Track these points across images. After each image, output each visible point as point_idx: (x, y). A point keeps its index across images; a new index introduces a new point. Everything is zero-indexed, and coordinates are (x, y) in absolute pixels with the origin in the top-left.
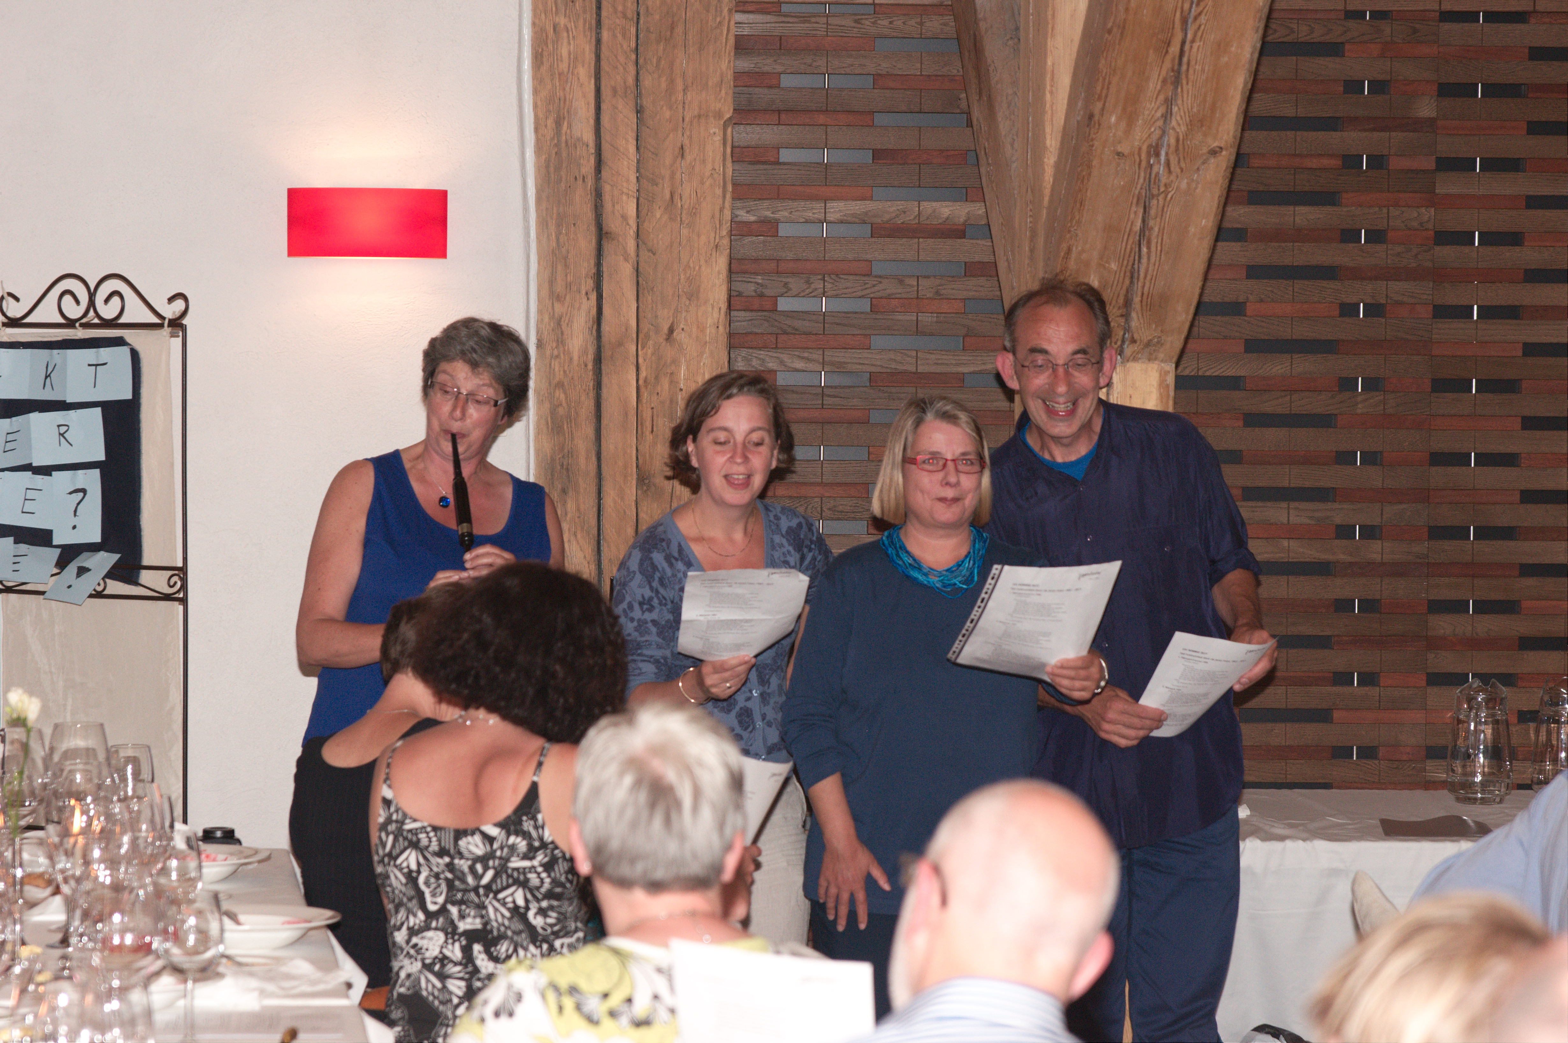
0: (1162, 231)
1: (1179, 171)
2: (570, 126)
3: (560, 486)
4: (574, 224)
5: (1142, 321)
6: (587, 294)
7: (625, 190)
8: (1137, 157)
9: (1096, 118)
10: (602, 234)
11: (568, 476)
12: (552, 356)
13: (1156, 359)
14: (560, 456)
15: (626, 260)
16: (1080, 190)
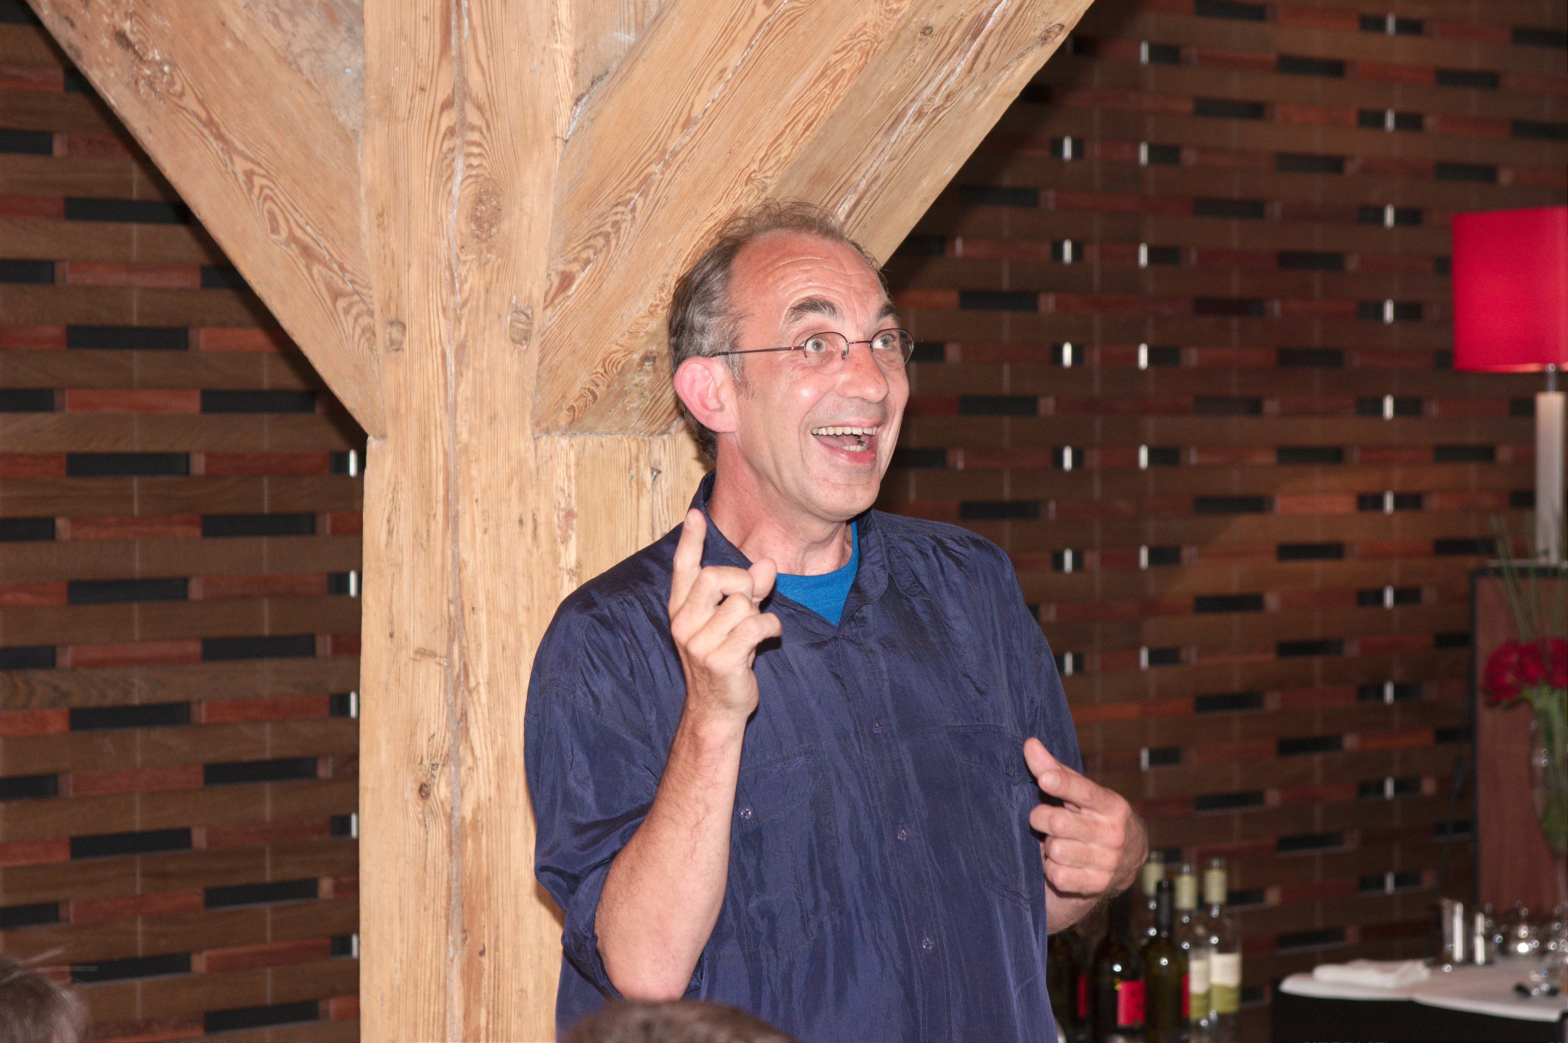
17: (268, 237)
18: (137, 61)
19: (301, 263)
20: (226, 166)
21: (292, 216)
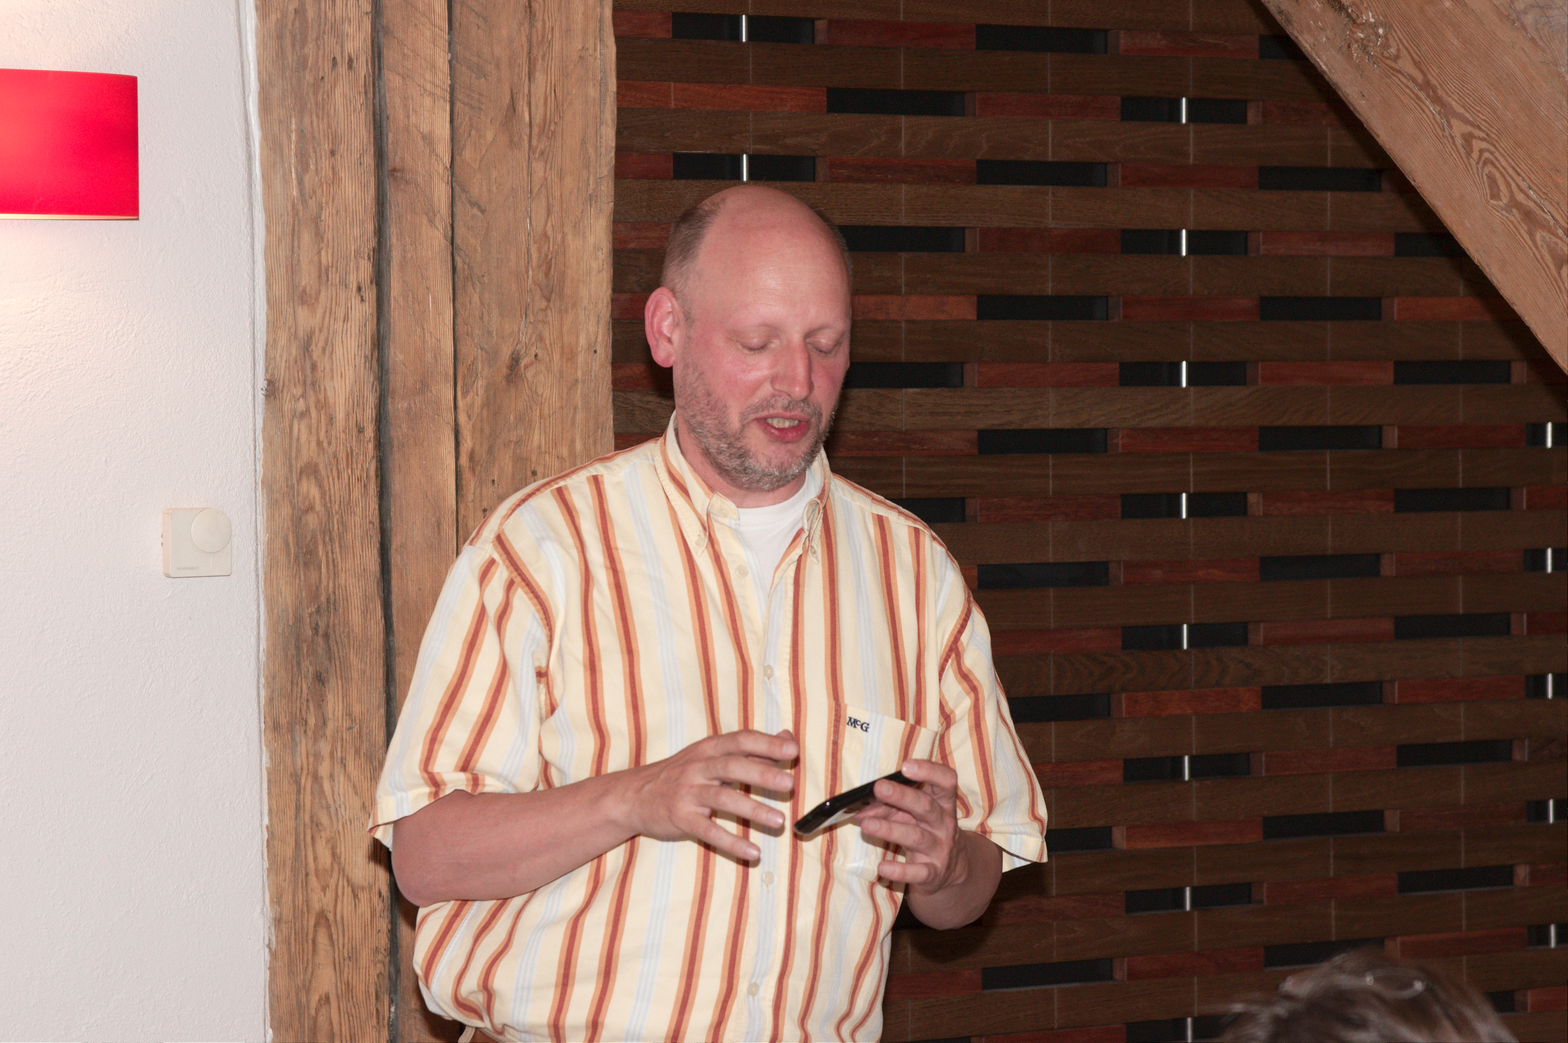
3: (311, 671)
4: (333, 153)
6: (359, 289)
7: (428, 86)
10: (385, 174)
11: (329, 650)
12: (293, 413)
14: (312, 609)
15: (432, 222)
17: (1488, 202)
18: (1350, 25)
19: (1523, 229)
20: (1444, 130)
21: (1514, 181)
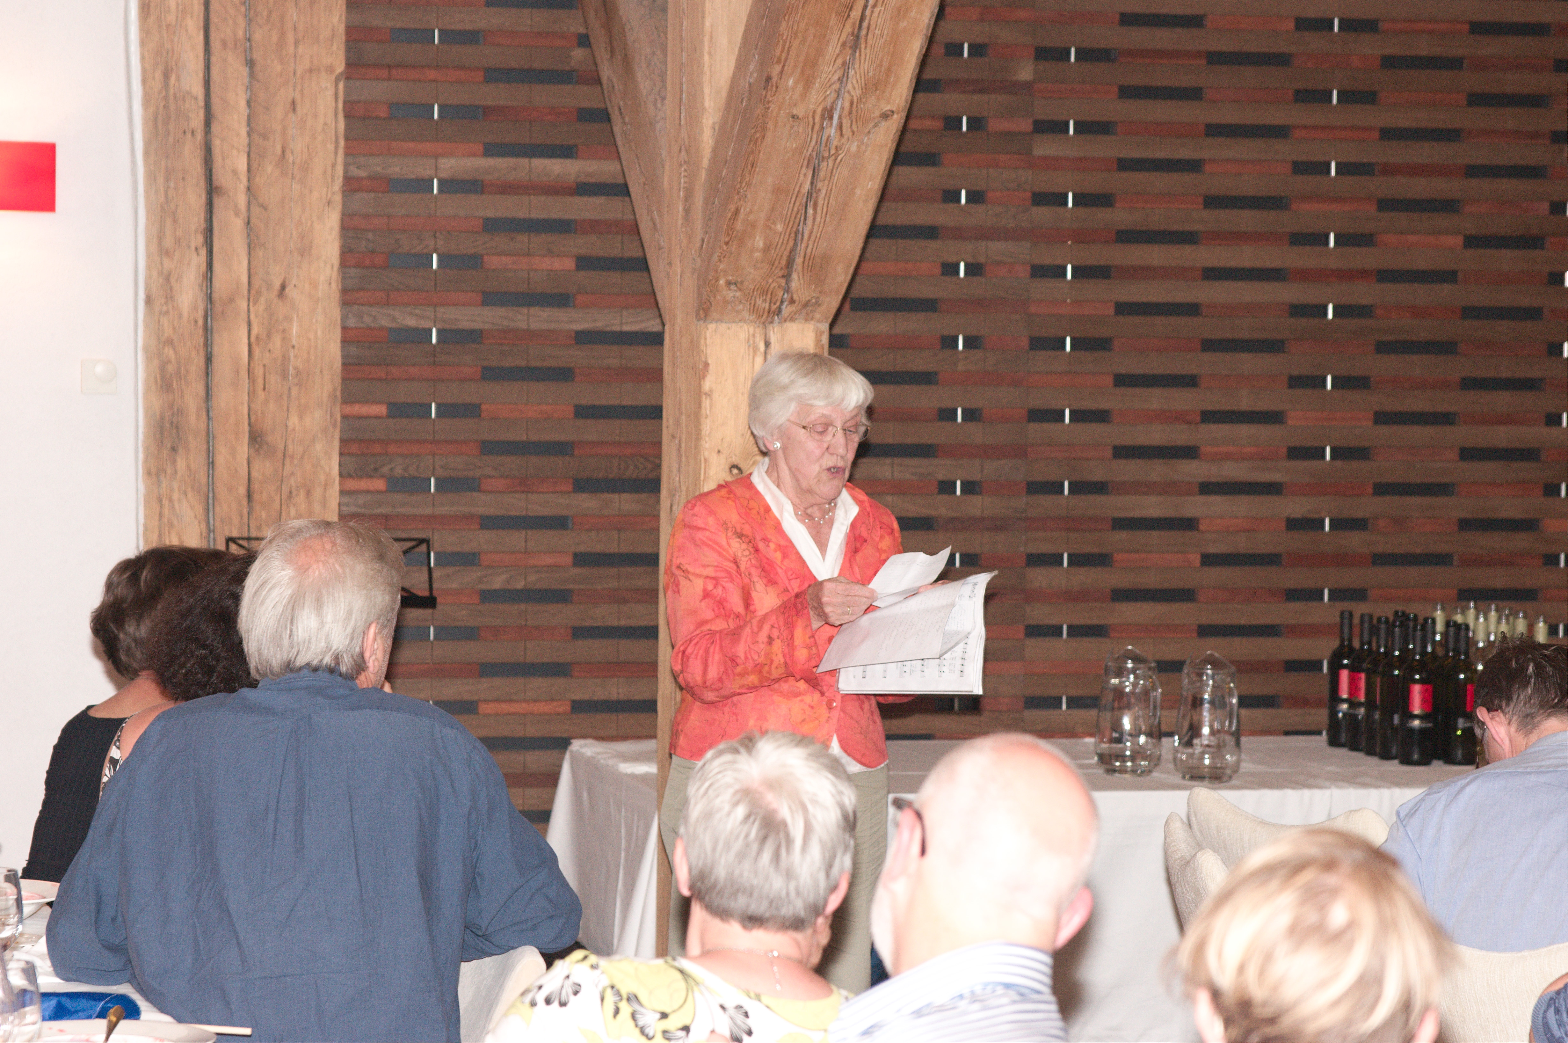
0: (829, 193)
1: (850, 133)
2: (178, 78)
3: (169, 445)
4: (183, 179)
5: (802, 282)
6: (196, 249)
7: (235, 145)
8: (811, 120)
9: (774, 80)
10: (212, 190)
11: (178, 434)
12: (161, 312)
13: (812, 319)
14: (170, 413)
15: (237, 214)
16: (753, 152)
